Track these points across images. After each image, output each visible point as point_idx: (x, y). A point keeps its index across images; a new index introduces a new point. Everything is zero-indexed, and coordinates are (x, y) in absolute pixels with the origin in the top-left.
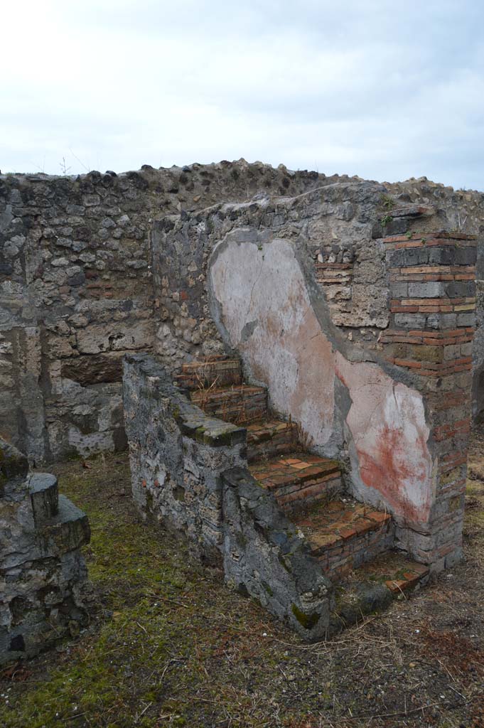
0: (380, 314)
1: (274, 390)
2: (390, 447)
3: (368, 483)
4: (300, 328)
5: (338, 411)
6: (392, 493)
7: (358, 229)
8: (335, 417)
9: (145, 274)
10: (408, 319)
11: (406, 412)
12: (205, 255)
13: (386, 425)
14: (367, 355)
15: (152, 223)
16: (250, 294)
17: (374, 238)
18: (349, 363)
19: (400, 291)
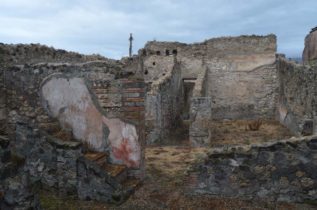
0: (119, 102)
1: (75, 131)
2: (125, 144)
3: (117, 157)
4: (87, 108)
5: (104, 135)
6: (127, 159)
7: (109, 76)
8: (103, 138)
9: (3, 89)
10: (129, 104)
11: (130, 132)
12: (39, 82)
13: (123, 137)
14: (115, 116)
15: (6, 67)
16: (63, 97)
17: (116, 79)
18: (108, 119)
19: (126, 95)
